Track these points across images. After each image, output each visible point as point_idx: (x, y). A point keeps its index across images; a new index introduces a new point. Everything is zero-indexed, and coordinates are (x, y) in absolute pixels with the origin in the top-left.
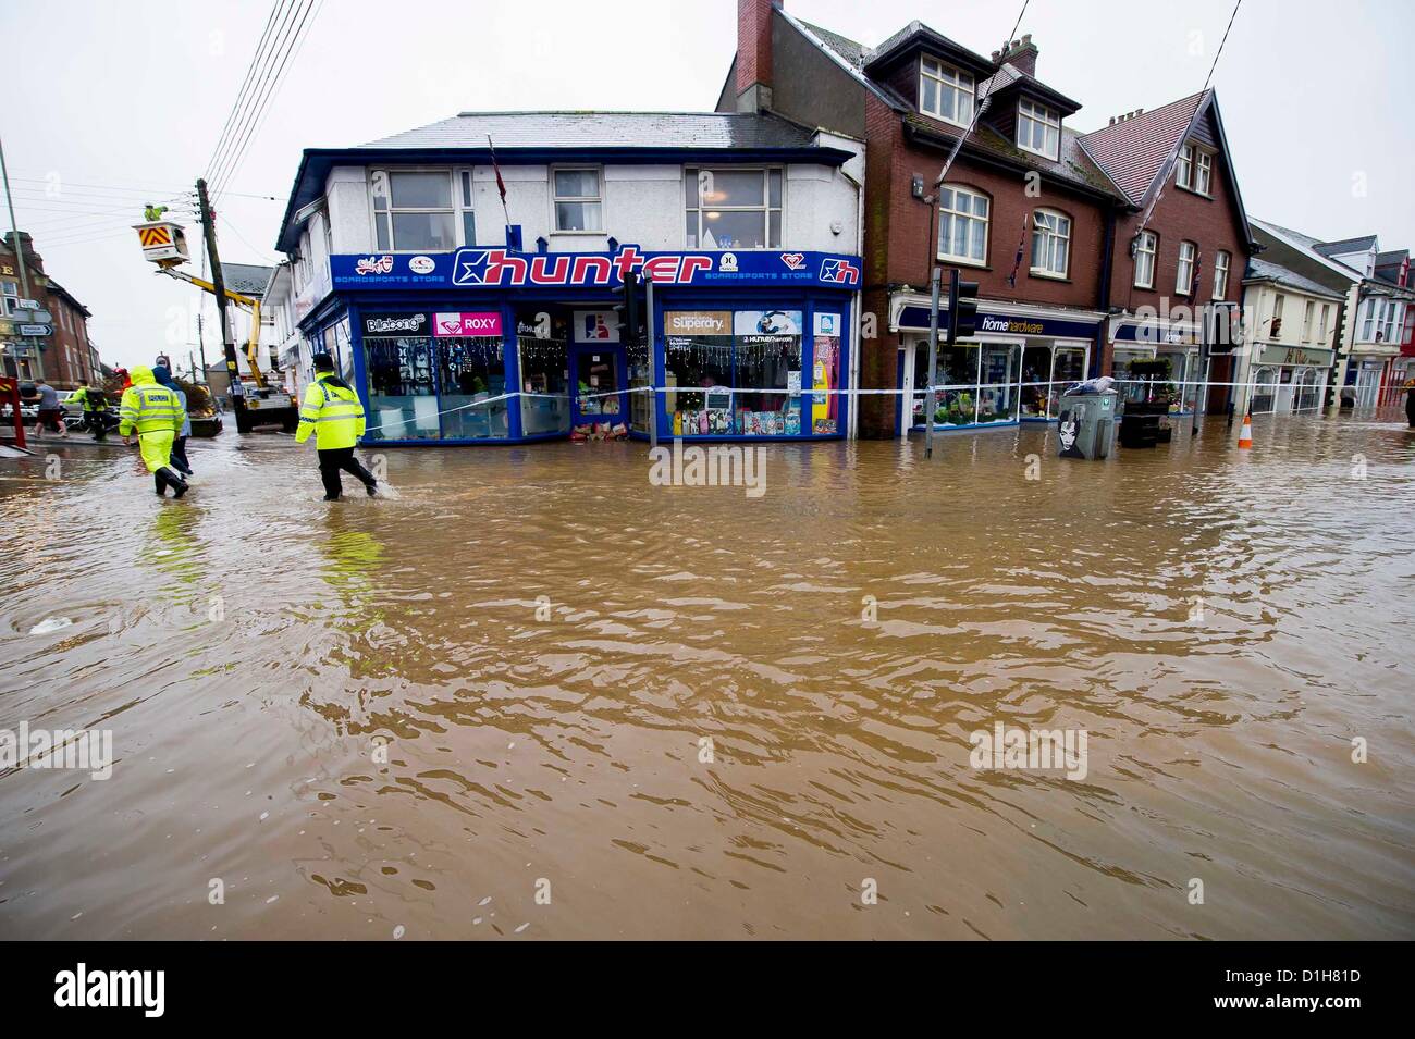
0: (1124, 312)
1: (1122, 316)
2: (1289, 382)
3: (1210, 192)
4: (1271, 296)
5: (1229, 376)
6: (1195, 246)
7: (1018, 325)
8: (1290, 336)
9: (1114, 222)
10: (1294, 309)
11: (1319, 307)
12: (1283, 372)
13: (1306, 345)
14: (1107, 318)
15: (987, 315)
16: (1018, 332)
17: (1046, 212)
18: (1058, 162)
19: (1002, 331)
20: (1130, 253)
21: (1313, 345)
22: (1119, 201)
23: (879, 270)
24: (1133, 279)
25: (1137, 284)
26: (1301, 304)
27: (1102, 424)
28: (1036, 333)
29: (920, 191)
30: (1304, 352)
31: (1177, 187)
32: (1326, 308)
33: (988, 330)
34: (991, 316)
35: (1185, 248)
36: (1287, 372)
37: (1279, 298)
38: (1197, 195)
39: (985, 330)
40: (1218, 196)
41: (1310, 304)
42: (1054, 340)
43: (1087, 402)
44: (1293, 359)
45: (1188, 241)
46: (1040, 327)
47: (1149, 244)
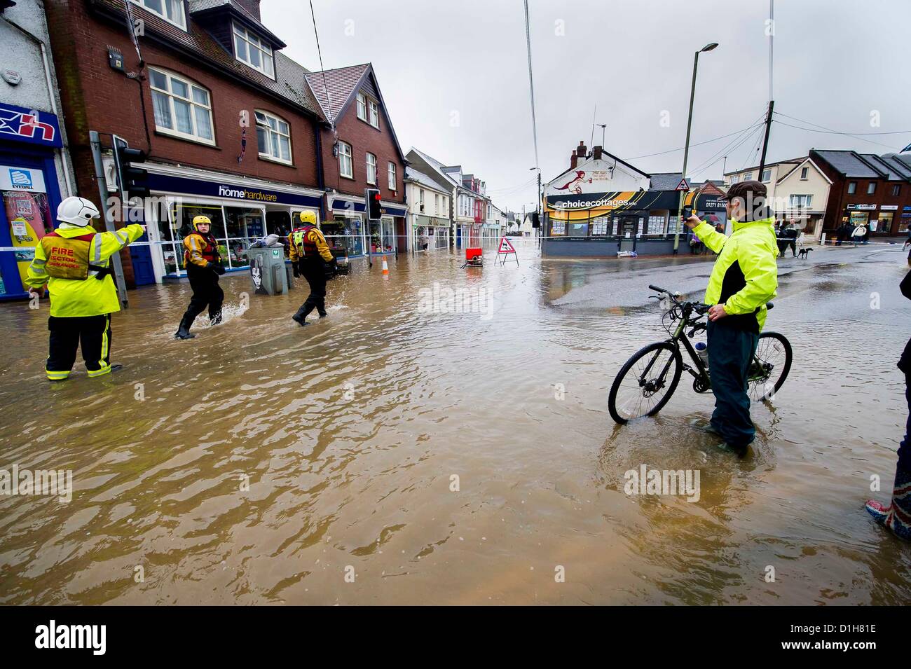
0: (334, 191)
1: (333, 194)
2: (432, 234)
3: (379, 127)
4: (417, 190)
5: (404, 232)
6: (375, 157)
7: (254, 195)
8: (429, 211)
9: (319, 132)
10: (429, 197)
11: (440, 197)
12: (429, 229)
13: (437, 216)
14: (325, 195)
15: (221, 185)
16: (255, 199)
17: (266, 114)
18: (276, 81)
19: (240, 198)
20: (334, 154)
21: (441, 216)
22: (319, 118)
23: (81, 131)
24: (339, 171)
25: (342, 175)
26: (433, 195)
27: (274, 268)
28: (272, 201)
29: (119, 64)
30: (437, 220)
31: (358, 118)
32: (444, 198)
33: (225, 196)
34: (225, 185)
35: (369, 157)
36: (431, 229)
37: (422, 191)
38: (371, 126)
39: (222, 196)
40: (383, 129)
41: (436, 196)
42: (289, 207)
43: (263, 253)
44: (432, 223)
45: (370, 153)
46: (275, 197)
47: (347, 151)
